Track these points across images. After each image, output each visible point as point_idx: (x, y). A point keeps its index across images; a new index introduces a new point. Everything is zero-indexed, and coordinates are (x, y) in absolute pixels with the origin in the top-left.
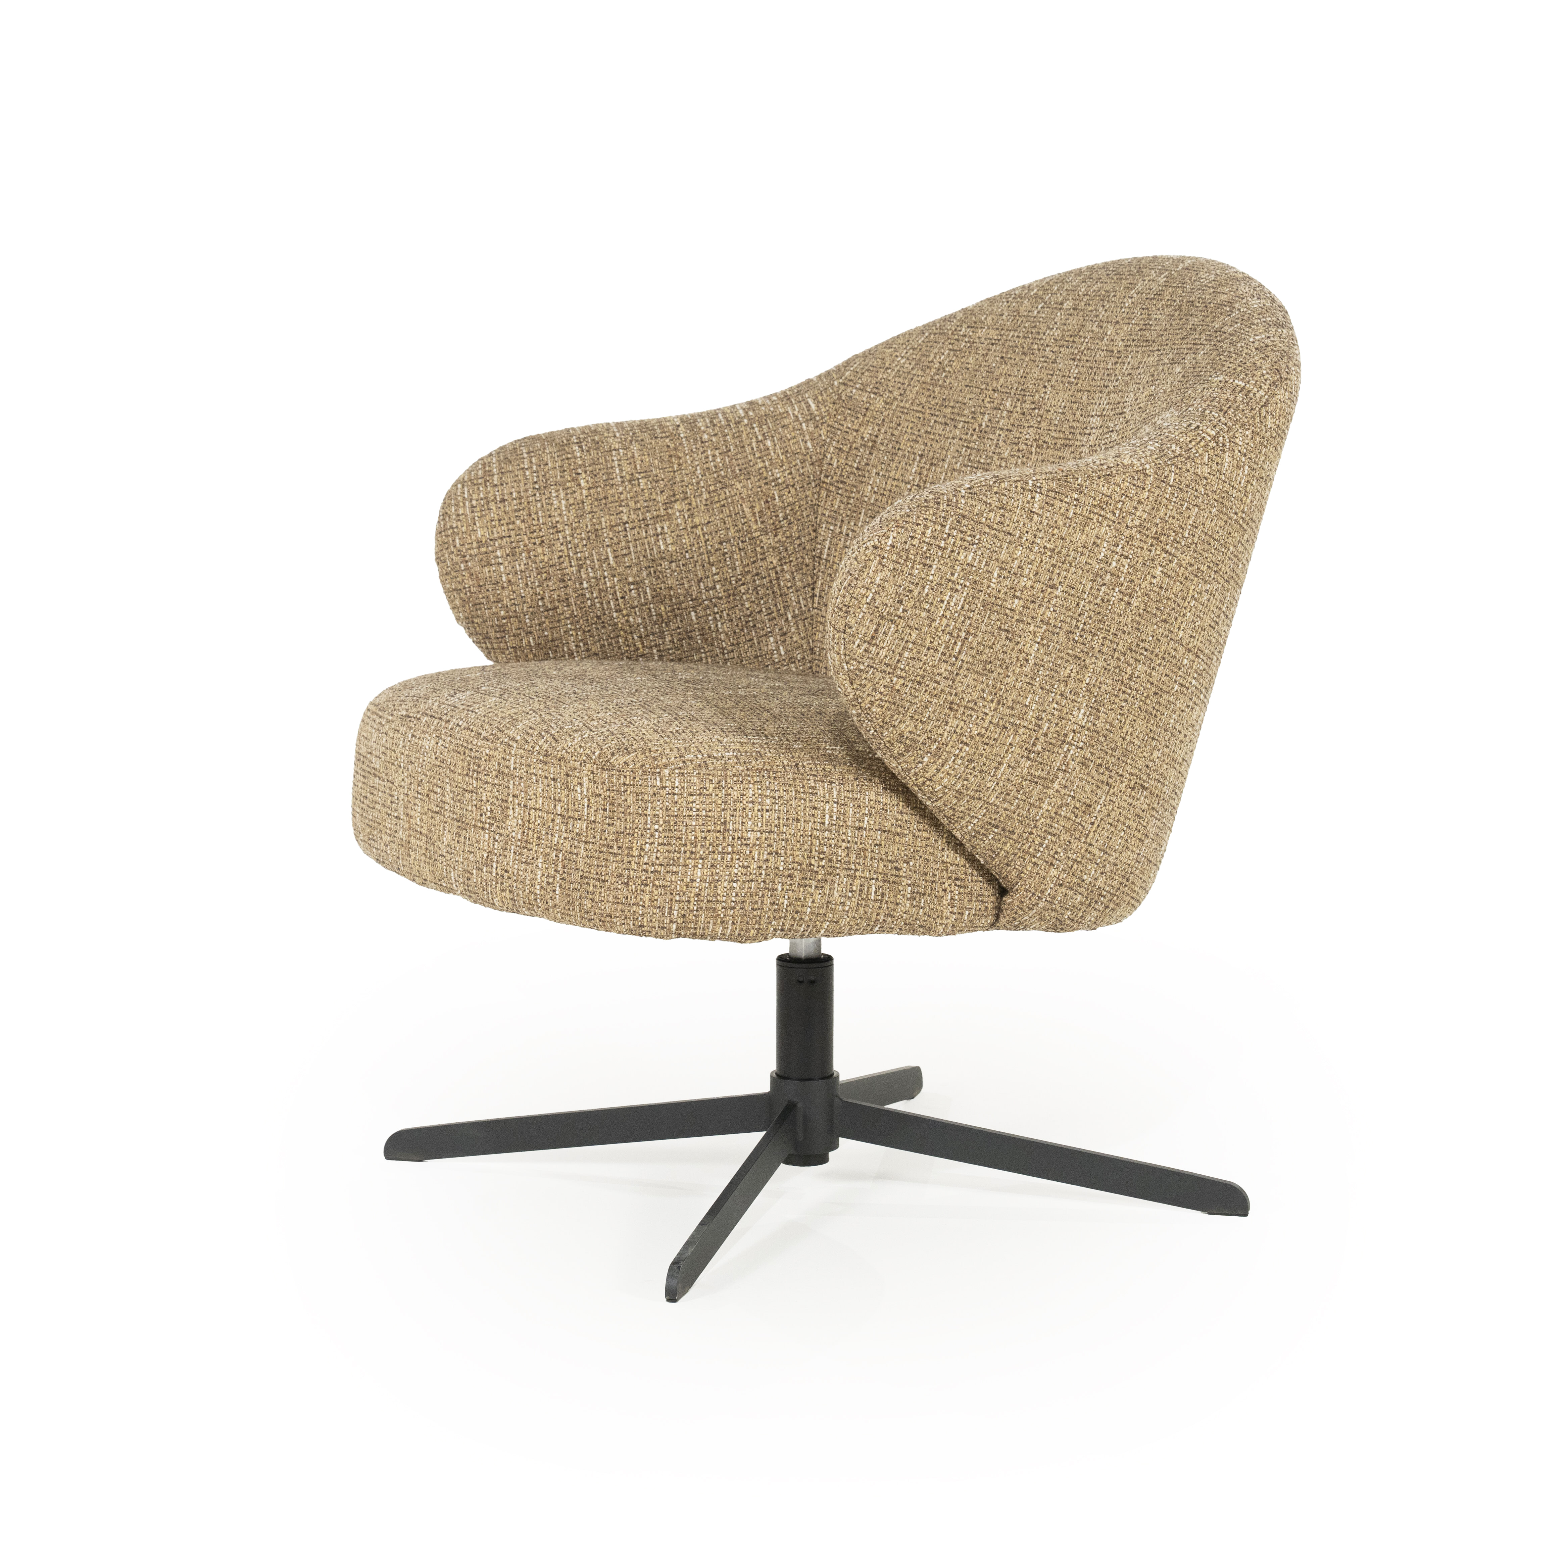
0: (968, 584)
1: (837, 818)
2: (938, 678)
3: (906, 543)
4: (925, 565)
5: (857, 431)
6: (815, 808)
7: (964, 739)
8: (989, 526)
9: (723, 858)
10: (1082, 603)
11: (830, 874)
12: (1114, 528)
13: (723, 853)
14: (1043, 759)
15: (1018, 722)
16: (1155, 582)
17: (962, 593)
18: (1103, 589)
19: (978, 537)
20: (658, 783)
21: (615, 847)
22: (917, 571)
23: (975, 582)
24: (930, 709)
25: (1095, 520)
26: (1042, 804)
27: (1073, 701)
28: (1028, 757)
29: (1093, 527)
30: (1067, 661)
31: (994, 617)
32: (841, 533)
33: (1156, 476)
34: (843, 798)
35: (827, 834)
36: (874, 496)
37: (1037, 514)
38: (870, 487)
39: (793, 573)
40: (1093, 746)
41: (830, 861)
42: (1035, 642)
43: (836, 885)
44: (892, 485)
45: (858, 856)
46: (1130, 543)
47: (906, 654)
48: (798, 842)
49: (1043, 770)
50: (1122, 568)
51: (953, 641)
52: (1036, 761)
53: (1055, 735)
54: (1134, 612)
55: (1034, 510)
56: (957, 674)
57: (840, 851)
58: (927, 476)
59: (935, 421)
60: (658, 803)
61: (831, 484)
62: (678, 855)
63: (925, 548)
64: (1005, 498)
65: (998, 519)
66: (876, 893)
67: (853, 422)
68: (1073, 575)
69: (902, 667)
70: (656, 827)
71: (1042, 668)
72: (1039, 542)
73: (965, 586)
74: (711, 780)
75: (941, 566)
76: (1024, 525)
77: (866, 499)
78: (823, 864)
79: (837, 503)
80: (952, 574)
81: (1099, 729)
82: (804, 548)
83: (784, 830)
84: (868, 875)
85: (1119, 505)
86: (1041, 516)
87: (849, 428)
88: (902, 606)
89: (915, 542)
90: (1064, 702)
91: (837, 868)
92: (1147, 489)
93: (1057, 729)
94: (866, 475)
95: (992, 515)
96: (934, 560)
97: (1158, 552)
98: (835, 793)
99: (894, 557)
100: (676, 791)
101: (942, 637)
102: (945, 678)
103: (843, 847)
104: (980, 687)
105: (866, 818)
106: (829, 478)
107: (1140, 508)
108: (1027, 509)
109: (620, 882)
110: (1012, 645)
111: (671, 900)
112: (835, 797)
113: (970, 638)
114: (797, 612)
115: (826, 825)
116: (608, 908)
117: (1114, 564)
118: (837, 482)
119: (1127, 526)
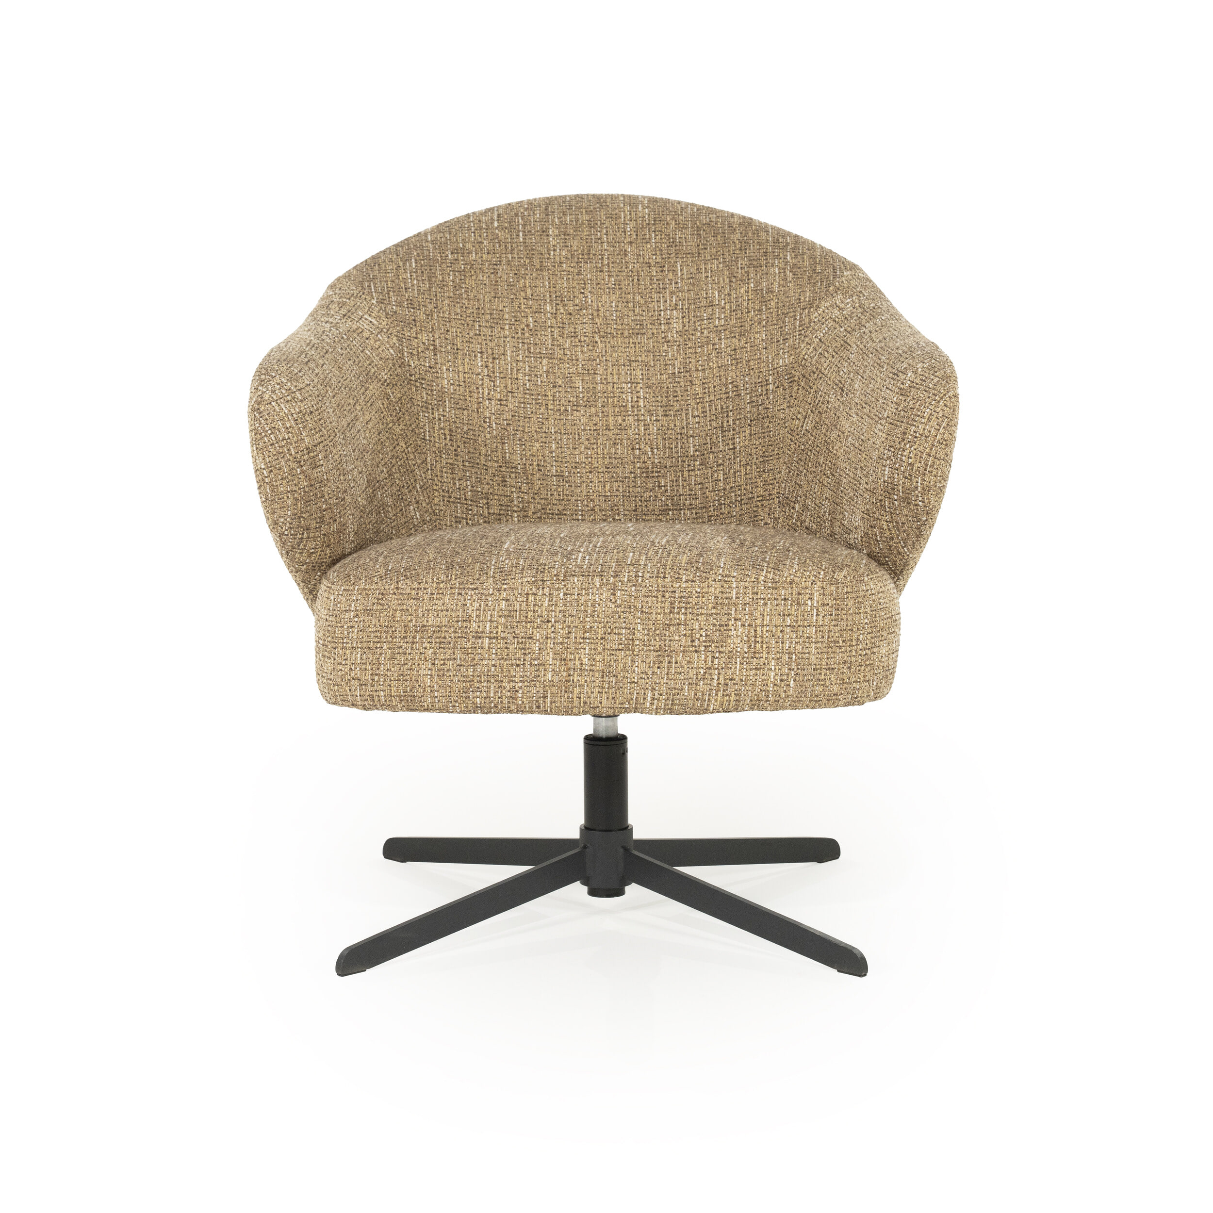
5: (416, 338)
32: (434, 418)
36: (452, 387)
38: (446, 380)
44: (464, 377)
58: (493, 367)
59: (480, 326)
61: (416, 381)
67: (409, 331)
77: (446, 390)
79: (424, 395)
82: (415, 433)
87: (410, 336)
94: (439, 372)
106: (413, 376)
114: (421, 483)
118: (419, 379)
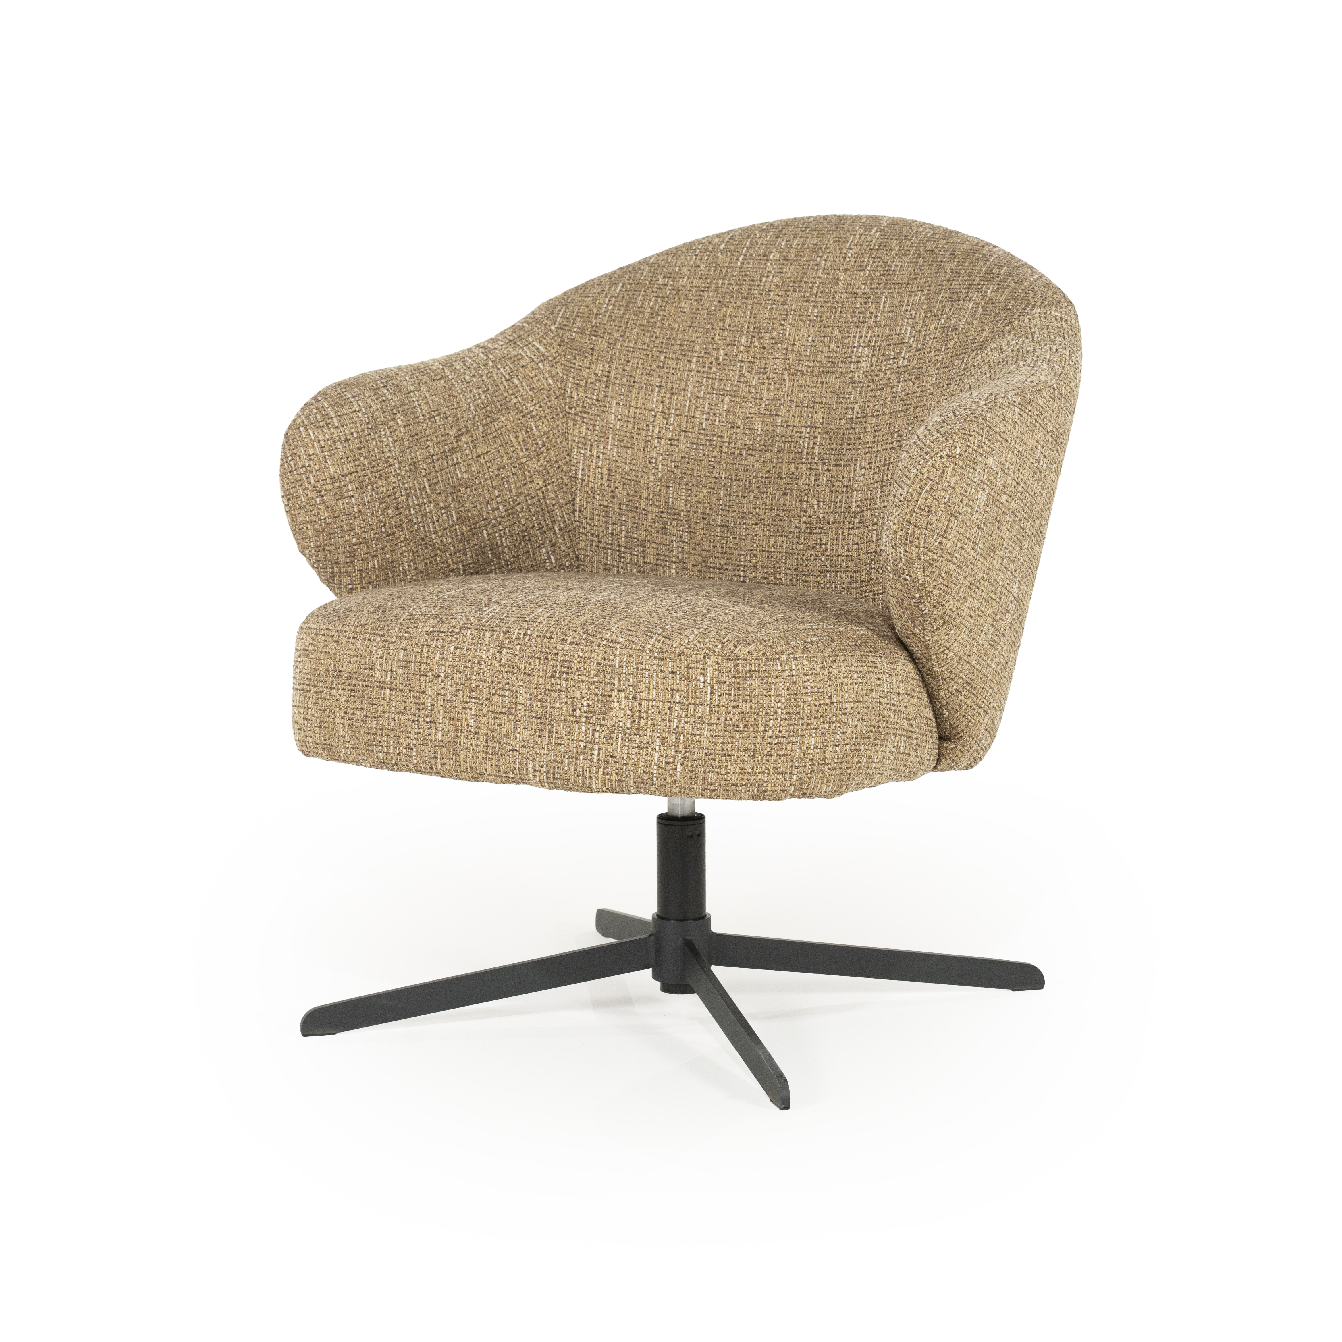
0: (989, 484)
2: (968, 563)
3: (966, 451)
5: (589, 368)
6: (879, 679)
9: (830, 727)
11: (887, 734)
12: (1043, 434)
13: (830, 722)
14: (998, 626)
15: (994, 597)
17: (986, 491)
20: (779, 668)
21: (741, 725)
22: (970, 475)
23: (991, 482)
27: (1014, 576)
28: (993, 625)
31: (995, 510)
32: (592, 455)
36: (619, 423)
38: (613, 416)
39: (555, 492)
43: (888, 743)
44: (635, 413)
46: (1048, 445)
48: (873, 708)
49: (997, 635)
52: (995, 628)
53: (1005, 606)
58: (670, 403)
59: (665, 357)
60: (781, 684)
61: (576, 414)
62: (797, 728)
63: (974, 455)
67: (583, 360)
68: (1026, 473)
70: (779, 705)
71: (1007, 551)
72: (1016, 447)
73: (987, 485)
74: (817, 662)
75: (980, 470)
77: (612, 426)
79: (584, 430)
80: (984, 476)
81: (1019, 599)
82: (562, 470)
83: (866, 699)
87: (581, 366)
89: (970, 450)
90: (1011, 578)
91: (890, 728)
92: (1055, 401)
93: (1006, 600)
94: (607, 405)
99: (961, 464)
100: (794, 673)
101: (974, 529)
102: (971, 563)
104: (983, 569)
106: (573, 409)
107: (1053, 416)
108: (1013, 420)
109: (747, 755)
110: (999, 533)
111: (792, 766)
113: (985, 529)
114: (562, 525)
115: (885, 693)
116: (734, 778)
117: (1041, 463)
118: (581, 412)
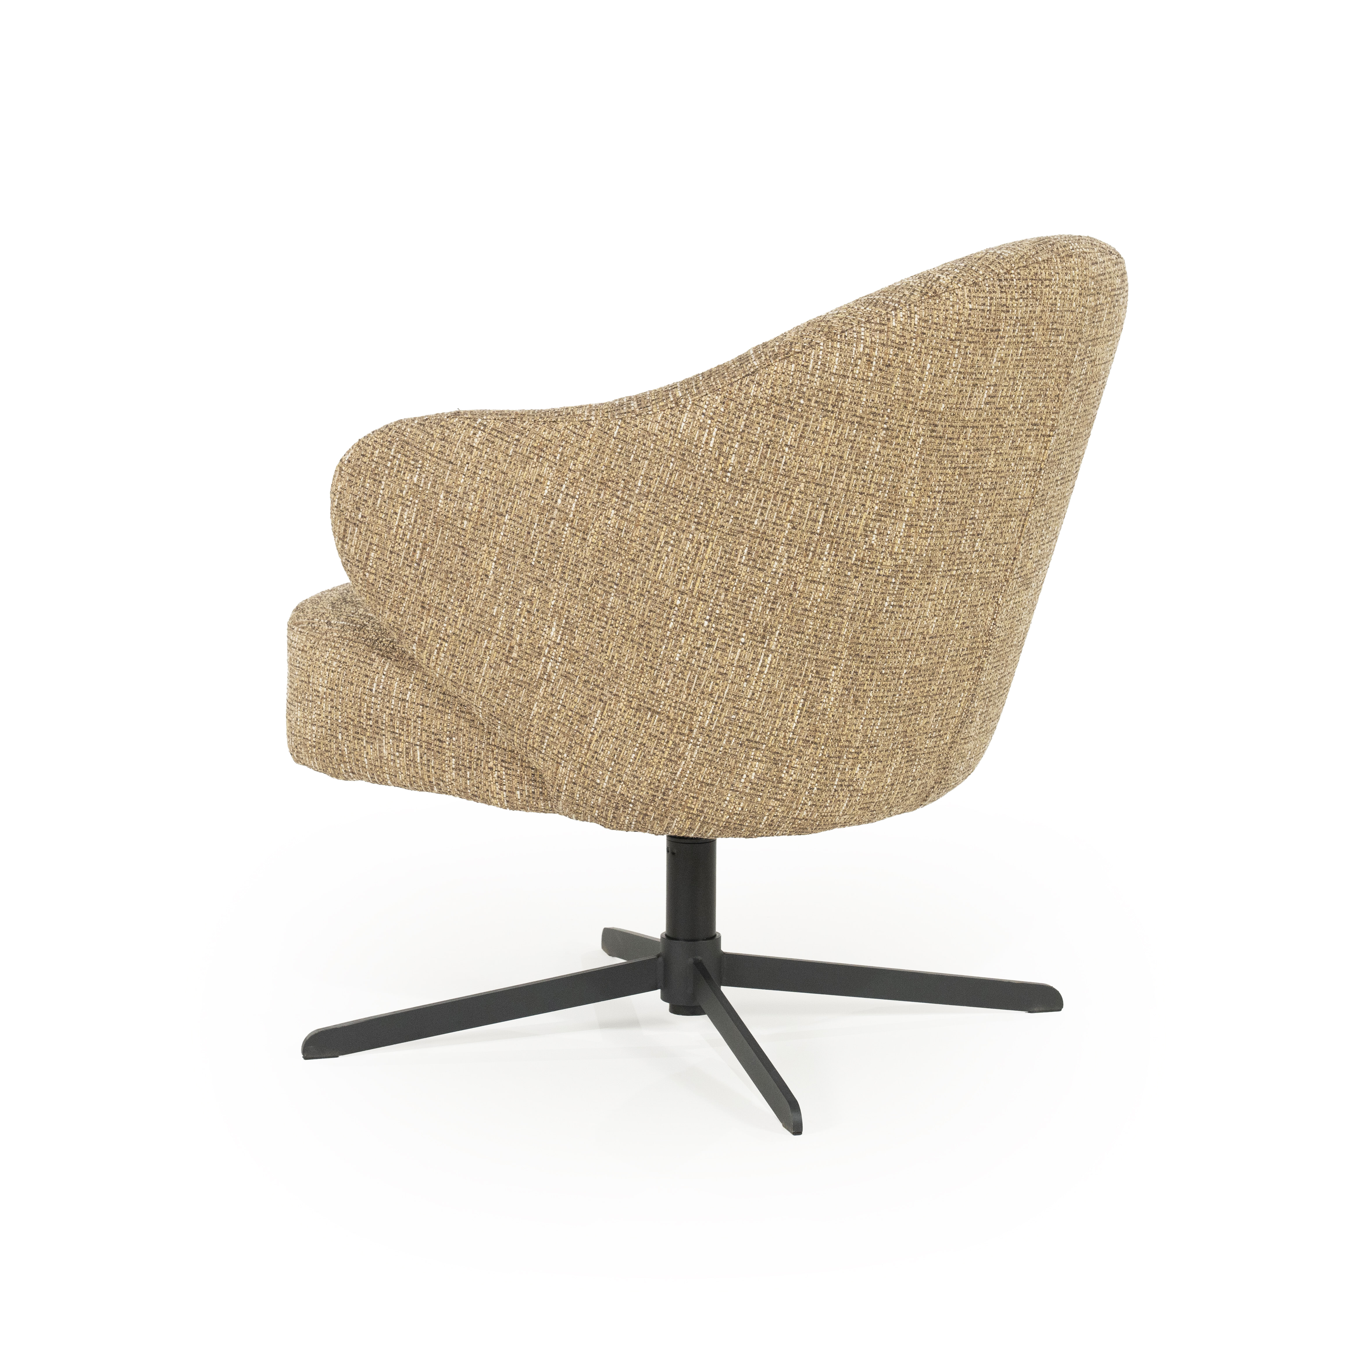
0: (417, 501)
1: (383, 688)
2: (405, 579)
3: (358, 459)
4: (375, 480)
6: (367, 676)
7: (441, 635)
8: (430, 454)
10: (533, 533)
11: (378, 734)
12: (557, 470)
14: (522, 666)
15: (489, 629)
16: (609, 522)
17: (413, 508)
18: (552, 522)
19: (420, 462)
22: (368, 485)
23: (424, 501)
24: (404, 605)
25: (535, 460)
26: (531, 707)
27: (542, 618)
28: (507, 662)
29: (534, 466)
30: (528, 582)
31: (447, 533)
33: (600, 427)
34: (392, 672)
35: (373, 699)
37: (478, 449)
40: (575, 663)
41: (377, 722)
42: (492, 560)
43: (384, 744)
45: (402, 723)
46: (575, 484)
47: (372, 554)
48: (351, 701)
49: (524, 676)
50: (569, 506)
51: (412, 549)
52: (516, 667)
53: (529, 646)
54: (591, 548)
55: (474, 445)
56: (422, 578)
57: (384, 716)
63: (373, 466)
64: (448, 431)
65: (438, 449)
66: (421, 758)
68: (520, 506)
69: (371, 564)
71: (503, 585)
72: (480, 473)
73: (414, 503)
75: (389, 483)
76: (465, 456)
78: (371, 724)
80: (401, 491)
81: (578, 649)
83: (341, 690)
84: (412, 741)
85: (560, 450)
86: (481, 451)
88: (361, 513)
89: (365, 459)
90: (532, 618)
91: (383, 729)
92: (587, 438)
93: (531, 641)
95: (433, 445)
96: (383, 477)
97: (607, 496)
98: (387, 667)
99: (350, 471)
101: (401, 544)
102: (411, 579)
103: (387, 713)
104: (447, 593)
105: (409, 693)
107: (582, 454)
108: (466, 443)
110: (470, 560)
112: (385, 670)
113: (428, 549)
115: (374, 692)
117: (559, 501)
119: (570, 470)
